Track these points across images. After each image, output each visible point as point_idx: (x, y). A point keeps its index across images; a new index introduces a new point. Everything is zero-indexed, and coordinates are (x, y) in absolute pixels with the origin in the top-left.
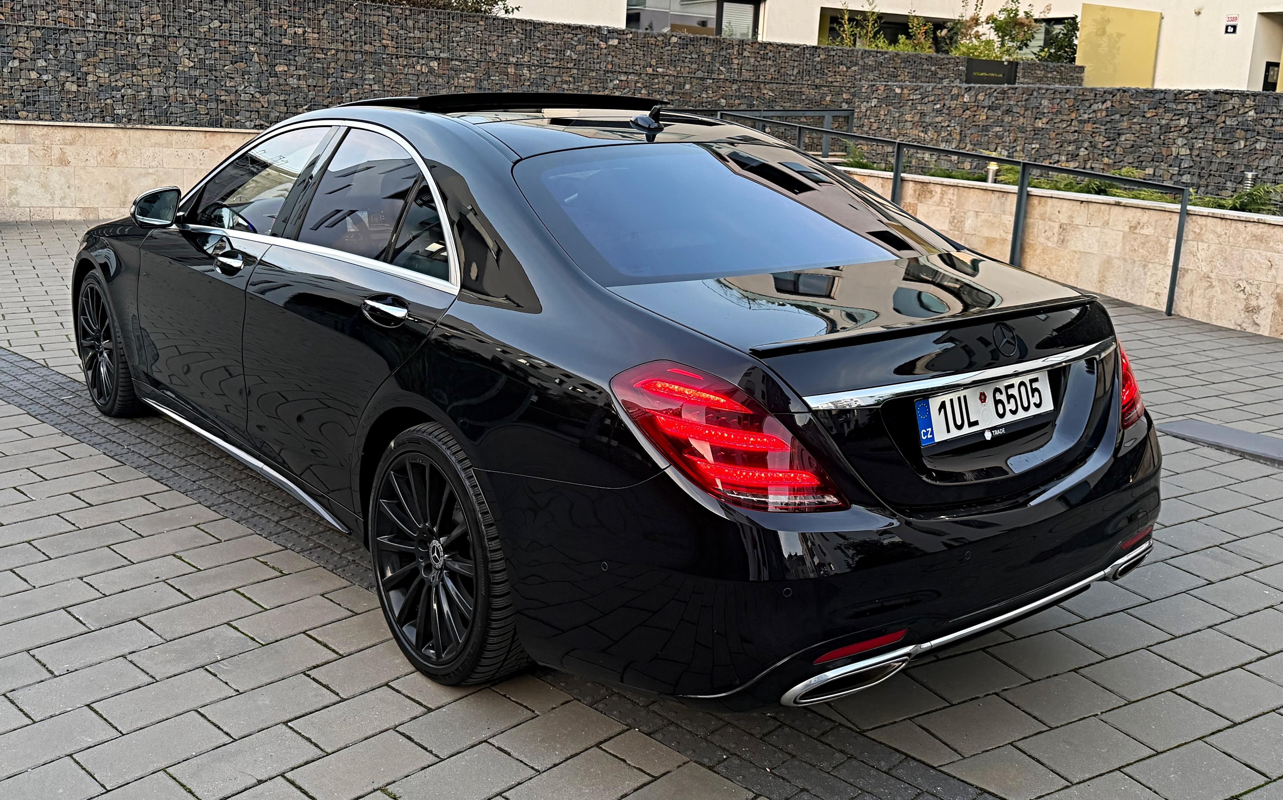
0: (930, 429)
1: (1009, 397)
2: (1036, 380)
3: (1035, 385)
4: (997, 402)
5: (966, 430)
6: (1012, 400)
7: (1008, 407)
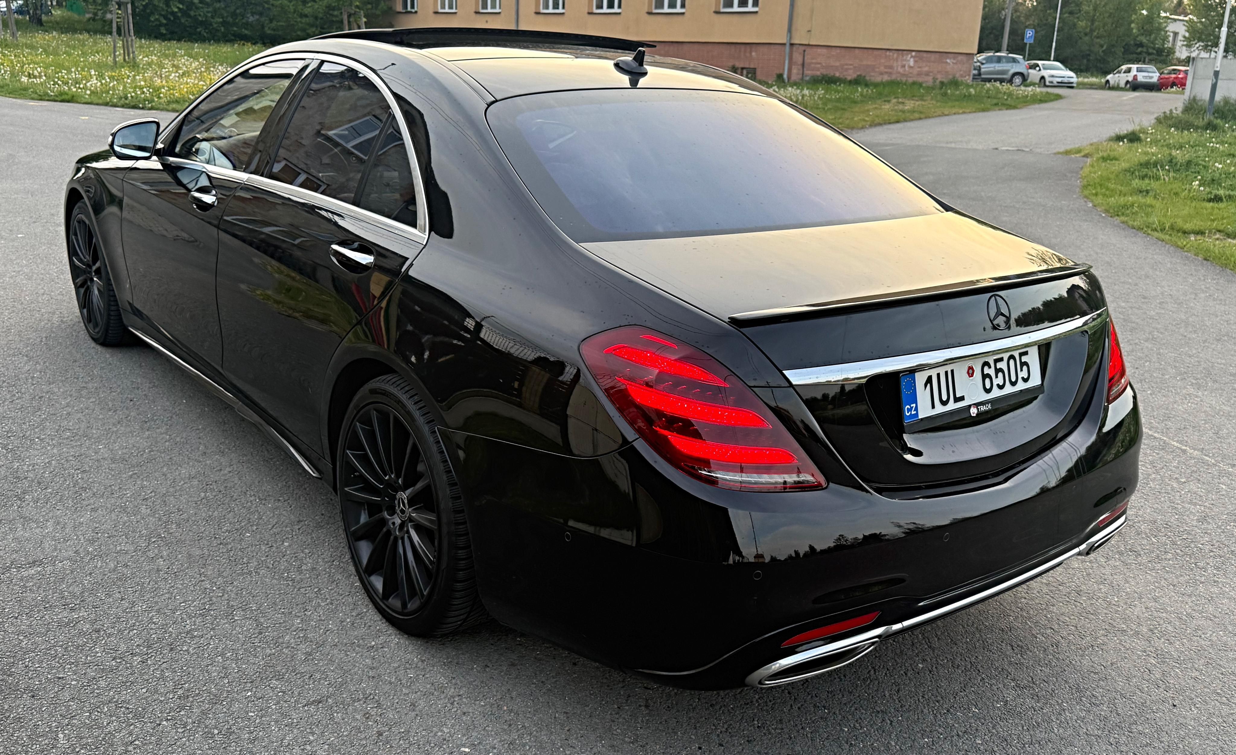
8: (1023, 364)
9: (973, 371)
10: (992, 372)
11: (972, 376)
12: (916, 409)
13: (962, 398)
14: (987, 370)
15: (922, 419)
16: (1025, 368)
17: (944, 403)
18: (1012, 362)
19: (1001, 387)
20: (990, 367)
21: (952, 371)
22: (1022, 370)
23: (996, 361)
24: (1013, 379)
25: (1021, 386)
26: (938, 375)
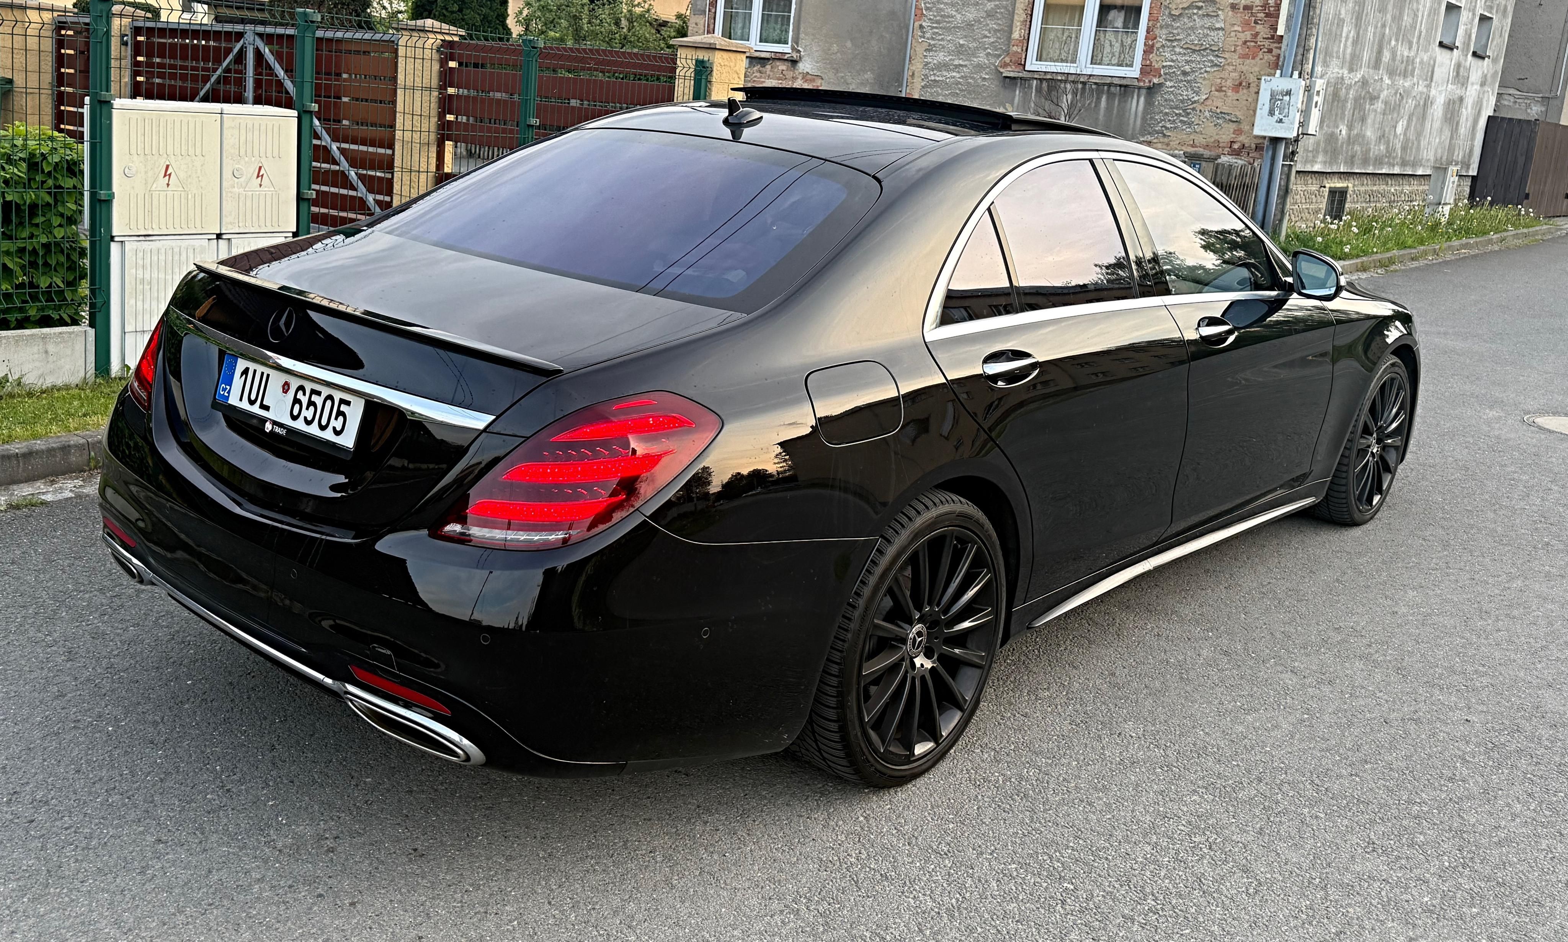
0: (228, 387)
1: (311, 403)
2: (348, 403)
3: (343, 408)
4: (296, 401)
5: (255, 409)
6: (312, 408)
7: (304, 413)
8: (340, 413)
9: (289, 389)
10: (305, 400)
11: (286, 393)
12: (229, 393)
13: (267, 408)
14: (300, 395)
15: (230, 405)
16: (341, 419)
17: (252, 403)
18: (329, 403)
19: (308, 423)
20: (304, 394)
21: (268, 376)
22: (336, 419)
23: (314, 392)
24: (324, 423)
25: (328, 435)
26: (255, 371)
